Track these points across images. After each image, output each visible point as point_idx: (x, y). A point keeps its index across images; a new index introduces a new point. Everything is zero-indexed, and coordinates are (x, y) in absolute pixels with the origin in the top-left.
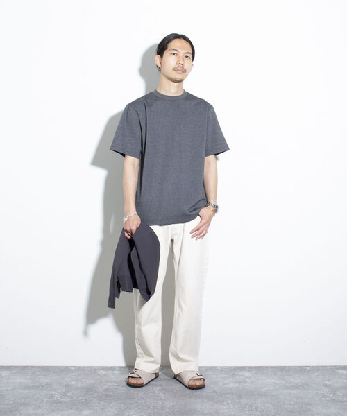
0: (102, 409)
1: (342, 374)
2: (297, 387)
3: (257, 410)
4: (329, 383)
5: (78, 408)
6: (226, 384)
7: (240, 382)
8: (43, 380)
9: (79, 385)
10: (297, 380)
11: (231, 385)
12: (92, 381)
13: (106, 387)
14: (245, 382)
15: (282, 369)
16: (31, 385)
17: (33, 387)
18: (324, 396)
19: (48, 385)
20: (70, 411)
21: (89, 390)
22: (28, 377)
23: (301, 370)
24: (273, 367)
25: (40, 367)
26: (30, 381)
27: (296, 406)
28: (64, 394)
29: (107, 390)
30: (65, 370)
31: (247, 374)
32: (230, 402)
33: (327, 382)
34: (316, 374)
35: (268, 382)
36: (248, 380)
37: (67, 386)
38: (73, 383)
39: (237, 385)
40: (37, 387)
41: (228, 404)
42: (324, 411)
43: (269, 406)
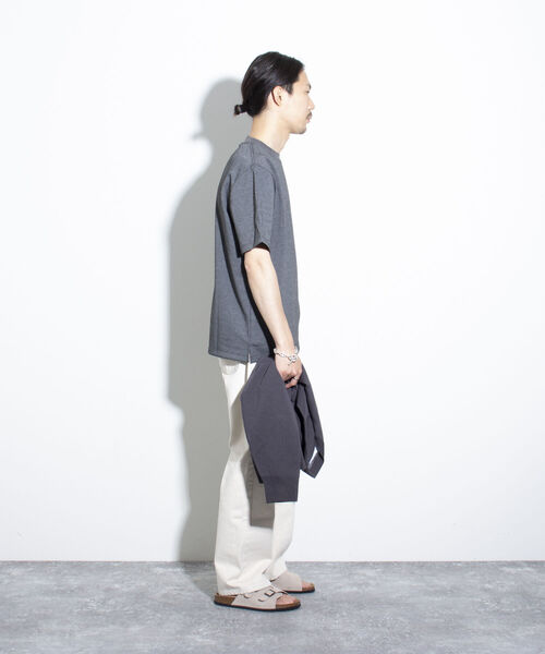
0: (159, 624)
1: (509, 573)
2: (443, 592)
3: (384, 626)
4: (490, 586)
5: (122, 624)
6: (340, 587)
7: (360, 585)
8: (73, 582)
9: (125, 590)
10: (444, 582)
11: (348, 589)
12: (144, 584)
13: (164, 592)
14: (367, 585)
15: (422, 565)
16: (56, 588)
17: (57, 591)
18: (482, 605)
19: (81, 588)
20: (111, 627)
21: (140, 596)
22: (51, 578)
23: (449, 567)
24: (408, 563)
25: (68, 563)
26: (54, 583)
27: (442, 621)
28: (104, 602)
29: (165, 596)
30: (105, 567)
31: (370, 573)
32: (345, 614)
33: (487, 586)
34: (473, 573)
35: (401, 585)
36: (371, 582)
37: (108, 590)
38: (117, 586)
39: (355, 589)
40: (63, 592)
41: (343, 616)
42: (482, 627)
43: (401, 619)
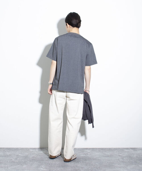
0: (31, 165)
1: (126, 151)
2: (108, 156)
3: (92, 165)
4: (121, 155)
5: (21, 165)
6: (80, 155)
7: (86, 154)
8: (8, 153)
9: (22, 155)
10: (108, 153)
11: (82, 155)
12: (27, 154)
13: (32, 156)
14: (87, 154)
15: (102, 149)
16: (3, 155)
17: (4, 156)
18: (119, 160)
19: (10, 155)
20: (18, 165)
21: (26, 157)
22: (2, 152)
23: (110, 149)
24: (99, 148)
25: (6, 148)
26: (3, 154)
27: (108, 164)
28: (16, 159)
29: (33, 157)
30: (17, 149)
31: (88, 151)
32: (81, 162)
33: (120, 154)
34: (116, 151)
35: (97, 154)
36: (89, 153)
37: (17, 156)
38: (20, 154)
39: (84, 155)
40: (5, 156)
41: (81, 163)
42: (119, 166)
43: (97, 163)
